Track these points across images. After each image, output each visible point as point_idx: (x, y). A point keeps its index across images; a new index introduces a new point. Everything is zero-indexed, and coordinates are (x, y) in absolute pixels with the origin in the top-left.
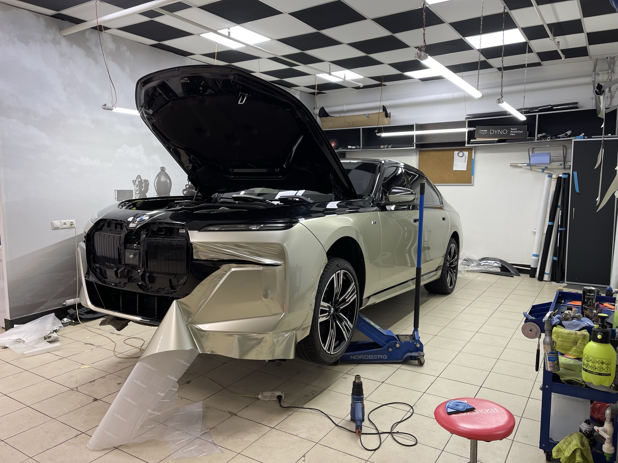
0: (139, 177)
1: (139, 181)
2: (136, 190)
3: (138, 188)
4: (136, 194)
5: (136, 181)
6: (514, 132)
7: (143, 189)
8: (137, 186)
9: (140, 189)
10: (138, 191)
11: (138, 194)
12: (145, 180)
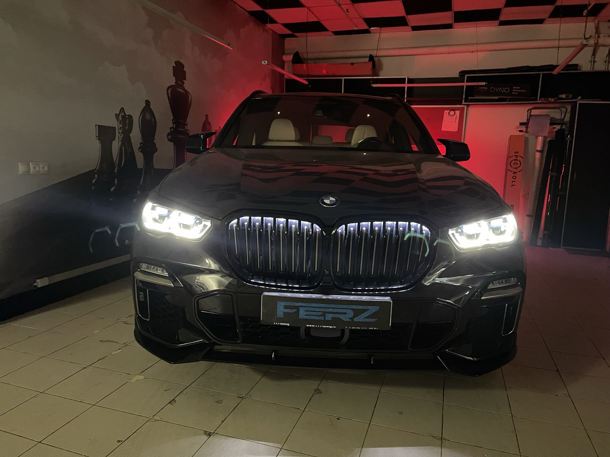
0: (122, 110)
1: (122, 116)
2: (119, 128)
3: (121, 126)
4: (119, 133)
5: (119, 115)
6: (516, 91)
7: (127, 128)
8: (120, 122)
9: (123, 127)
10: (122, 129)
11: (122, 133)
12: (129, 115)
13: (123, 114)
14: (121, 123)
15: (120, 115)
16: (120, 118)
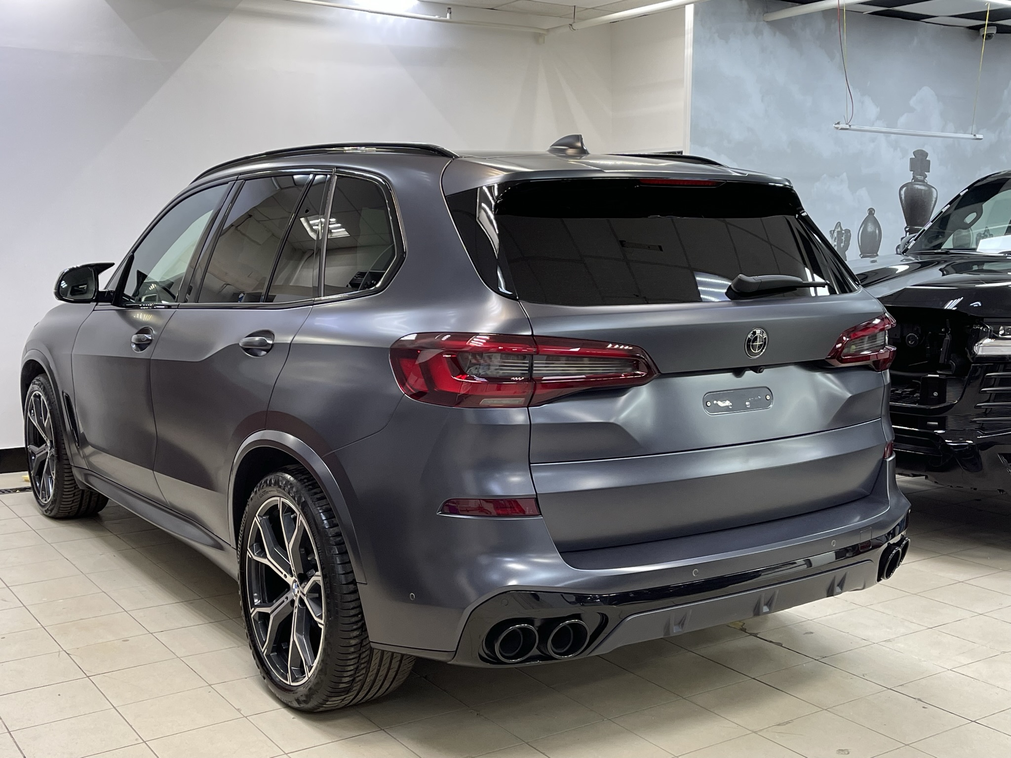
1: (838, 232)
3: (835, 243)
5: (834, 231)
7: (842, 245)
8: (835, 238)
9: (838, 245)
12: (846, 230)
13: (839, 229)
14: (836, 240)
15: (836, 231)
16: (835, 234)
